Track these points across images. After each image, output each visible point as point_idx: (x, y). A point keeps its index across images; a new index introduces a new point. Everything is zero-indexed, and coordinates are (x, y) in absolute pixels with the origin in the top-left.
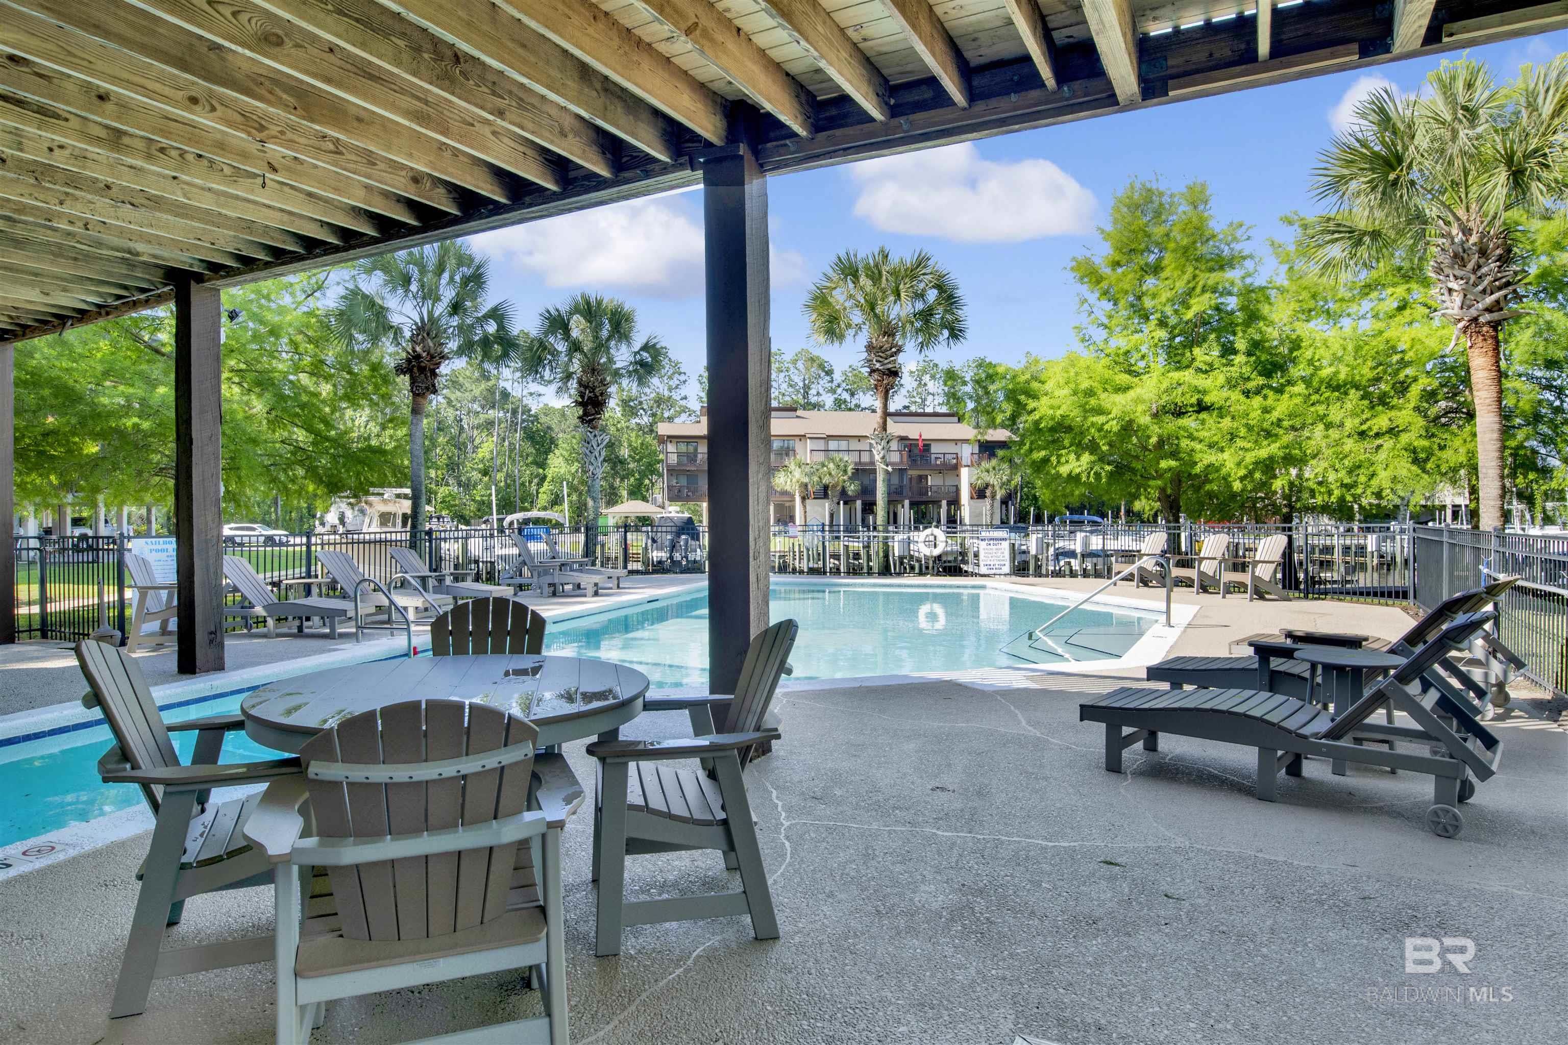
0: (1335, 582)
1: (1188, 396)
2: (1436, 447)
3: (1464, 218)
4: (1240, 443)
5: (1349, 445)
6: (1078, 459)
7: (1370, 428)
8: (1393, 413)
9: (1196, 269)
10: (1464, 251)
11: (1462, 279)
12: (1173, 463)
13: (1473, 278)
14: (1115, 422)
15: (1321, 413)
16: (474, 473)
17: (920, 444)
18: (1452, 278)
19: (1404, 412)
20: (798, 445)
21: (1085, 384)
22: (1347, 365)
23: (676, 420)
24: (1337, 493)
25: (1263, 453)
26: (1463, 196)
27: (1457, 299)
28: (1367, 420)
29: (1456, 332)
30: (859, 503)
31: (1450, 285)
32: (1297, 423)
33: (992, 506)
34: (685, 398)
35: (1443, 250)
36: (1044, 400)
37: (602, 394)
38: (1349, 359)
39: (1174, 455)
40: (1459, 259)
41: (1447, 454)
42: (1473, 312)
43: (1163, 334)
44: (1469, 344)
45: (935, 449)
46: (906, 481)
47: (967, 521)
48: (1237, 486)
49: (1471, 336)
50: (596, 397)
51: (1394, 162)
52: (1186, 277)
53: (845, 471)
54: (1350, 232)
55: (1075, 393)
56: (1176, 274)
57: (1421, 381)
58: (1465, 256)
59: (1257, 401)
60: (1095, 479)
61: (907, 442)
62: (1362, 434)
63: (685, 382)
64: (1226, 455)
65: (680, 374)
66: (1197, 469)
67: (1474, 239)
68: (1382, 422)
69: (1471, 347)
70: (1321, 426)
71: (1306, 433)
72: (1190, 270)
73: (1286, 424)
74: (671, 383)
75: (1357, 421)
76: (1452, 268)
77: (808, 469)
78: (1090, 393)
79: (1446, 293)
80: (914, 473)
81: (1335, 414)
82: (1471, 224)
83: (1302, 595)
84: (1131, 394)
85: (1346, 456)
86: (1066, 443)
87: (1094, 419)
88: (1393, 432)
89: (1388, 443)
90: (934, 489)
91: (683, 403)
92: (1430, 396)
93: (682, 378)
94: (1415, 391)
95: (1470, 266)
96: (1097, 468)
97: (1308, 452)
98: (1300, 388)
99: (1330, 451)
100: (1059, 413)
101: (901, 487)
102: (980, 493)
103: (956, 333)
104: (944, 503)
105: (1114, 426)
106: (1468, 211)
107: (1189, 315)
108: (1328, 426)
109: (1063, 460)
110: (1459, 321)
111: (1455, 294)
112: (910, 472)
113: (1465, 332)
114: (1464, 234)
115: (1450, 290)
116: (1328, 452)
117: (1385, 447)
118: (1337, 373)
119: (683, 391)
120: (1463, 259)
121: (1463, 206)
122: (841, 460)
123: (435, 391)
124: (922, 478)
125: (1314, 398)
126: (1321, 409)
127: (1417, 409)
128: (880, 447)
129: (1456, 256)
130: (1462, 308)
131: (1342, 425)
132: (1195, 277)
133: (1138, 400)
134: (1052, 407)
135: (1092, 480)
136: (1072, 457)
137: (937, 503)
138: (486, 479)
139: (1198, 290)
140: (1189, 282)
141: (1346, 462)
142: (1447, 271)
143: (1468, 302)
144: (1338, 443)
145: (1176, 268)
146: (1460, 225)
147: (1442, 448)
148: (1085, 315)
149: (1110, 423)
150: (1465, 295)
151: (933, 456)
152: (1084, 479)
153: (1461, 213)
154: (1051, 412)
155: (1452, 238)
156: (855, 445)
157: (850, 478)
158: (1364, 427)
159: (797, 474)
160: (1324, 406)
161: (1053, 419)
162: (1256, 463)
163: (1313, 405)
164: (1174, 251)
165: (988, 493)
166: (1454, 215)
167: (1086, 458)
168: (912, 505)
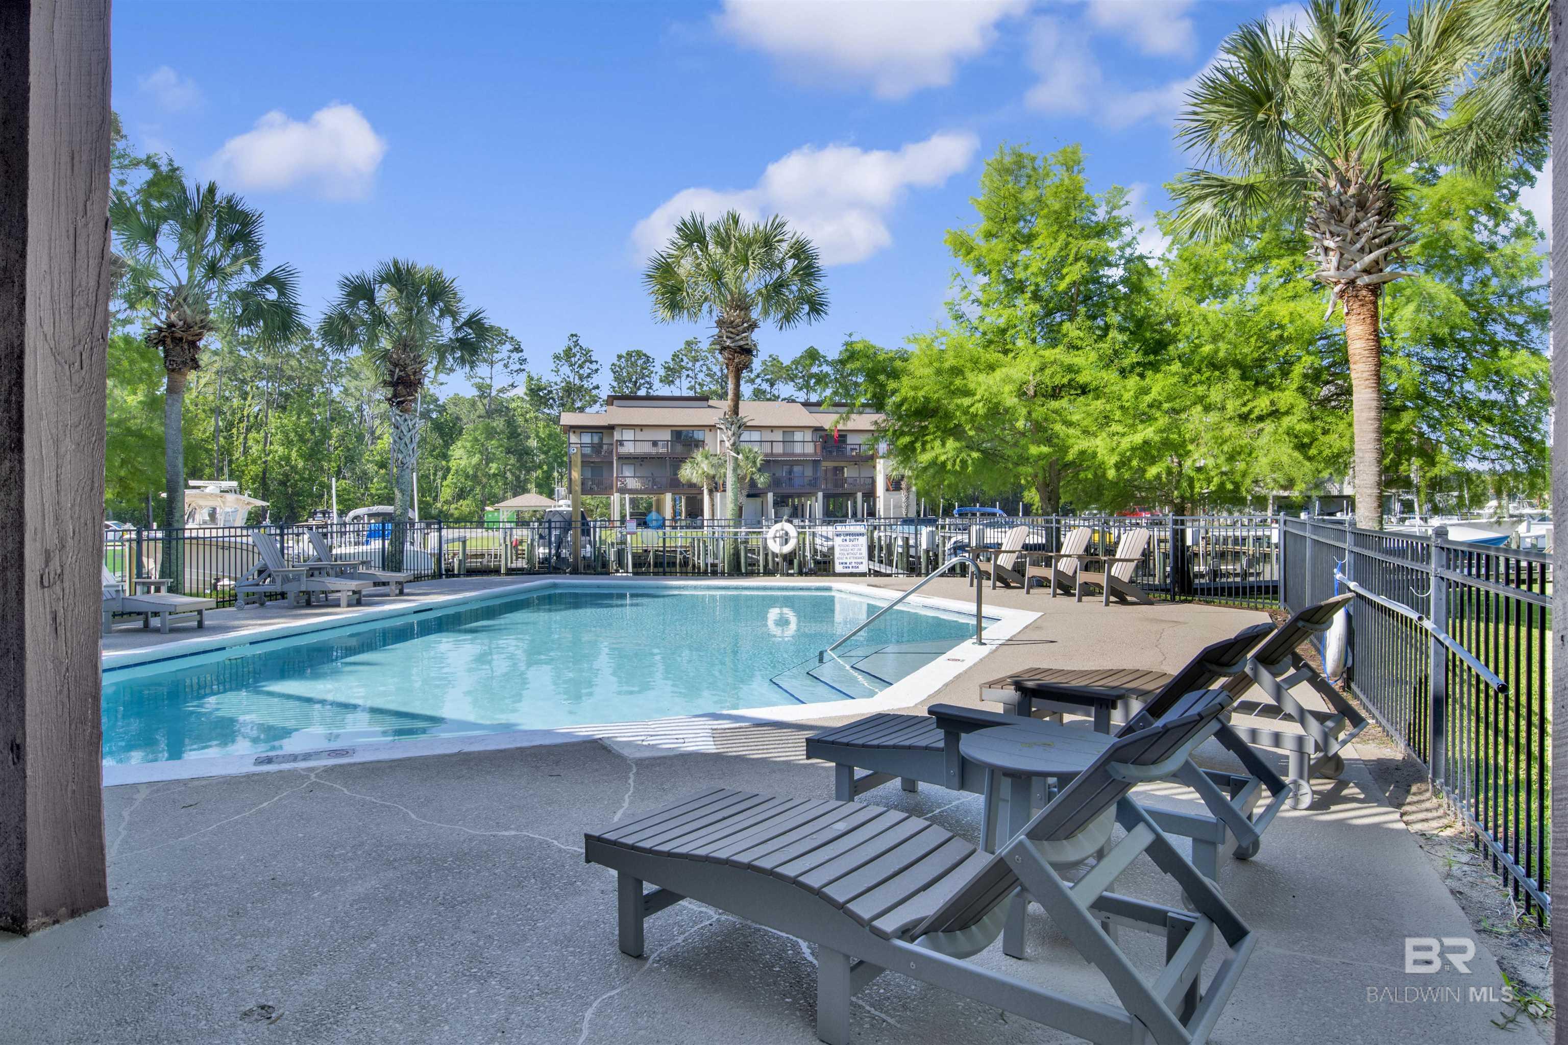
0: (1236, 575)
1: (1059, 376)
2: (1319, 431)
3: (1342, 168)
4: (1115, 427)
5: (1230, 429)
6: (943, 445)
7: (1251, 412)
8: (1275, 395)
9: (1068, 236)
10: (1341, 204)
11: (1338, 236)
12: (1045, 449)
13: (1350, 234)
14: (981, 404)
15: (1200, 393)
16: (370, 466)
17: (835, 434)
18: (1328, 235)
19: (1287, 393)
20: (708, 437)
21: (950, 362)
22: (1230, 343)
23: (588, 410)
24: (1216, 480)
25: (1138, 438)
26: (1342, 144)
27: (1334, 258)
28: (1248, 401)
29: (1333, 297)
30: (770, 496)
31: (1327, 243)
32: (1177, 404)
33: (908, 498)
34: (597, 387)
35: (1319, 203)
36: (905, 380)
37: (415, 373)
38: (1230, 336)
39: (1048, 441)
40: (1336, 214)
41: (1332, 438)
42: (1351, 274)
43: (1036, 307)
44: (1346, 310)
45: (851, 439)
46: (820, 474)
47: (882, 513)
48: (1111, 474)
49: (1348, 301)
50: (408, 376)
51: (1263, 98)
52: (1058, 244)
53: (754, 462)
54: (1222, 186)
55: (939, 372)
56: (1048, 241)
57: (1304, 359)
58: (1343, 209)
59: (1133, 381)
60: (961, 467)
61: (823, 433)
62: (1244, 418)
63: (597, 370)
64: (1098, 441)
65: (591, 362)
66: (1071, 456)
67: (1352, 190)
68: (1262, 403)
69: (1347, 314)
70: (1199, 408)
71: (1183, 416)
72: (1063, 236)
73: (1166, 406)
74: (581, 372)
75: (1239, 402)
76: (1328, 223)
77: (715, 461)
78: (957, 371)
79: (1322, 253)
80: (830, 464)
81: (1215, 395)
82: (1350, 174)
83: (1169, 597)
84: (999, 374)
85: (1226, 441)
86: (932, 428)
87: (959, 401)
88: (1275, 414)
89: (1269, 426)
90: (849, 480)
91: (594, 392)
92: (1315, 377)
93: (594, 366)
94: (1298, 370)
95: (1349, 219)
96: (963, 455)
97: (1187, 436)
98: (1176, 367)
99: (1210, 435)
100: (921, 394)
101: (816, 479)
102: (895, 485)
103: (816, 307)
104: (859, 495)
105: (980, 409)
106: (1347, 160)
107: (1062, 286)
108: (1207, 409)
109: (928, 446)
110: (1336, 283)
111: (1331, 253)
112: (824, 464)
113: (1341, 297)
114: (1342, 186)
115: (1326, 250)
116: (1207, 437)
117: (1266, 431)
118: (1216, 351)
119: (595, 380)
120: (1339, 213)
121: (1342, 154)
122: (750, 451)
123: (196, 366)
124: (838, 470)
125: (1196, 377)
126: (1201, 390)
127: (1302, 390)
128: (730, 433)
129: (1333, 209)
130: (1338, 269)
131: (1223, 408)
132: (1067, 244)
133: (1007, 380)
134: (915, 388)
135: (957, 468)
136: (938, 443)
137: (852, 495)
138: (383, 471)
139: (1071, 258)
140: (1061, 249)
141: (1225, 448)
142: (1323, 227)
143: (1345, 263)
144: (1218, 427)
145: (1049, 236)
146: (1337, 175)
147: (1325, 432)
148: (958, 289)
149: (976, 405)
150: (1342, 255)
151: (849, 447)
152: (949, 467)
153: (1340, 162)
154: (913, 393)
155: (1329, 192)
156: (768, 436)
157: (759, 470)
158: (1245, 410)
159: (705, 466)
160: (1205, 387)
161: (915, 399)
162: (1133, 449)
163: (1195, 385)
164: (1046, 217)
165: (903, 485)
166: (1333, 165)
167: (951, 444)
168: (826, 497)
